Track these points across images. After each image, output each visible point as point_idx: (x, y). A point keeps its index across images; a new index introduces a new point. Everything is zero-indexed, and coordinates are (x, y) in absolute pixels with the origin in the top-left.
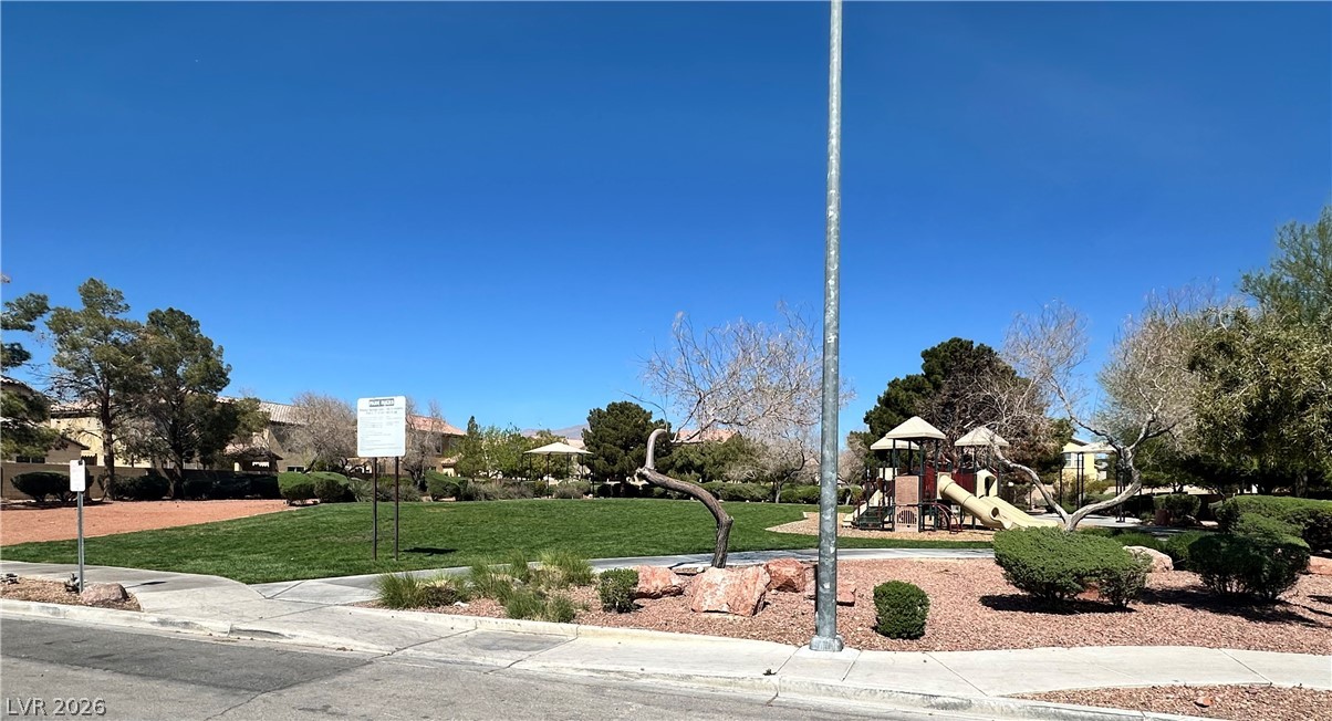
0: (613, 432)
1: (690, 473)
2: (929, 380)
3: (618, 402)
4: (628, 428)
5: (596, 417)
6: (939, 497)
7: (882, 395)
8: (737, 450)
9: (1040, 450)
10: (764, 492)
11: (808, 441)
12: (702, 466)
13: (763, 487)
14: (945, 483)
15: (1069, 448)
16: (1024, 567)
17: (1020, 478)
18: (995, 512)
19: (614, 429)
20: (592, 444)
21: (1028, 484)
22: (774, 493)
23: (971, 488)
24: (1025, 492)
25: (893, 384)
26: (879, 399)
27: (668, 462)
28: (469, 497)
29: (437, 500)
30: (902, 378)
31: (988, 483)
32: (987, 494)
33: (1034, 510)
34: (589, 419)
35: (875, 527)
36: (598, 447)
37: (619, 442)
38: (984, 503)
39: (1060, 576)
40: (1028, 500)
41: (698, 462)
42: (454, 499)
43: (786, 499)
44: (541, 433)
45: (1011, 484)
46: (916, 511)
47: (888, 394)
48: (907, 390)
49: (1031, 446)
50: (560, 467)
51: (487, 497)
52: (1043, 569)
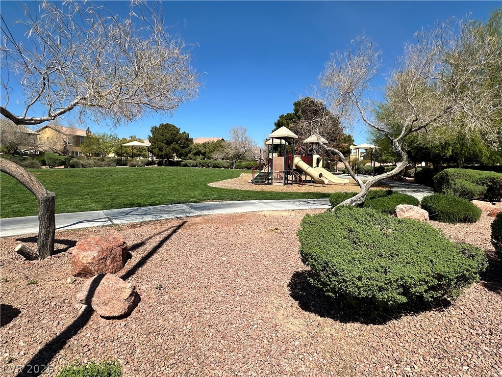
0: (162, 137)
1: (199, 156)
2: (296, 116)
3: (164, 123)
4: (168, 135)
5: (154, 130)
6: (294, 168)
7: (276, 122)
8: (219, 145)
9: (341, 147)
10: (228, 164)
11: (247, 142)
12: (205, 153)
13: (228, 162)
14: (297, 160)
15: (351, 147)
16: (335, 274)
17: (333, 159)
18: (321, 175)
19: (162, 135)
20: (153, 142)
21: (336, 161)
22: (233, 164)
23: (310, 163)
24: (334, 165)
25: (281, 117)
26: (275, 123)
27: (187, 151)
28: (73, 166)
29: (52, 168)
30: (285, 114)
31: (318, 161)
32: (318, 166)
33: (338, 172)
34: (151, 131)
35: (263, 183)
36: (155, 143)
37: (165, 141)
38: (315, 171)
39: (381, 289)
40: (335, 168)
41: (203, 151)
42: (63, 167)
43: (237, 167)
44: (132, 137)
45: (329, 162)
46: (282, 175)
47: (279, 121)
48: (286, 120)
49: (338, 145)
50: (139, 151)
51: (83, 166)
52: (360, 279)
